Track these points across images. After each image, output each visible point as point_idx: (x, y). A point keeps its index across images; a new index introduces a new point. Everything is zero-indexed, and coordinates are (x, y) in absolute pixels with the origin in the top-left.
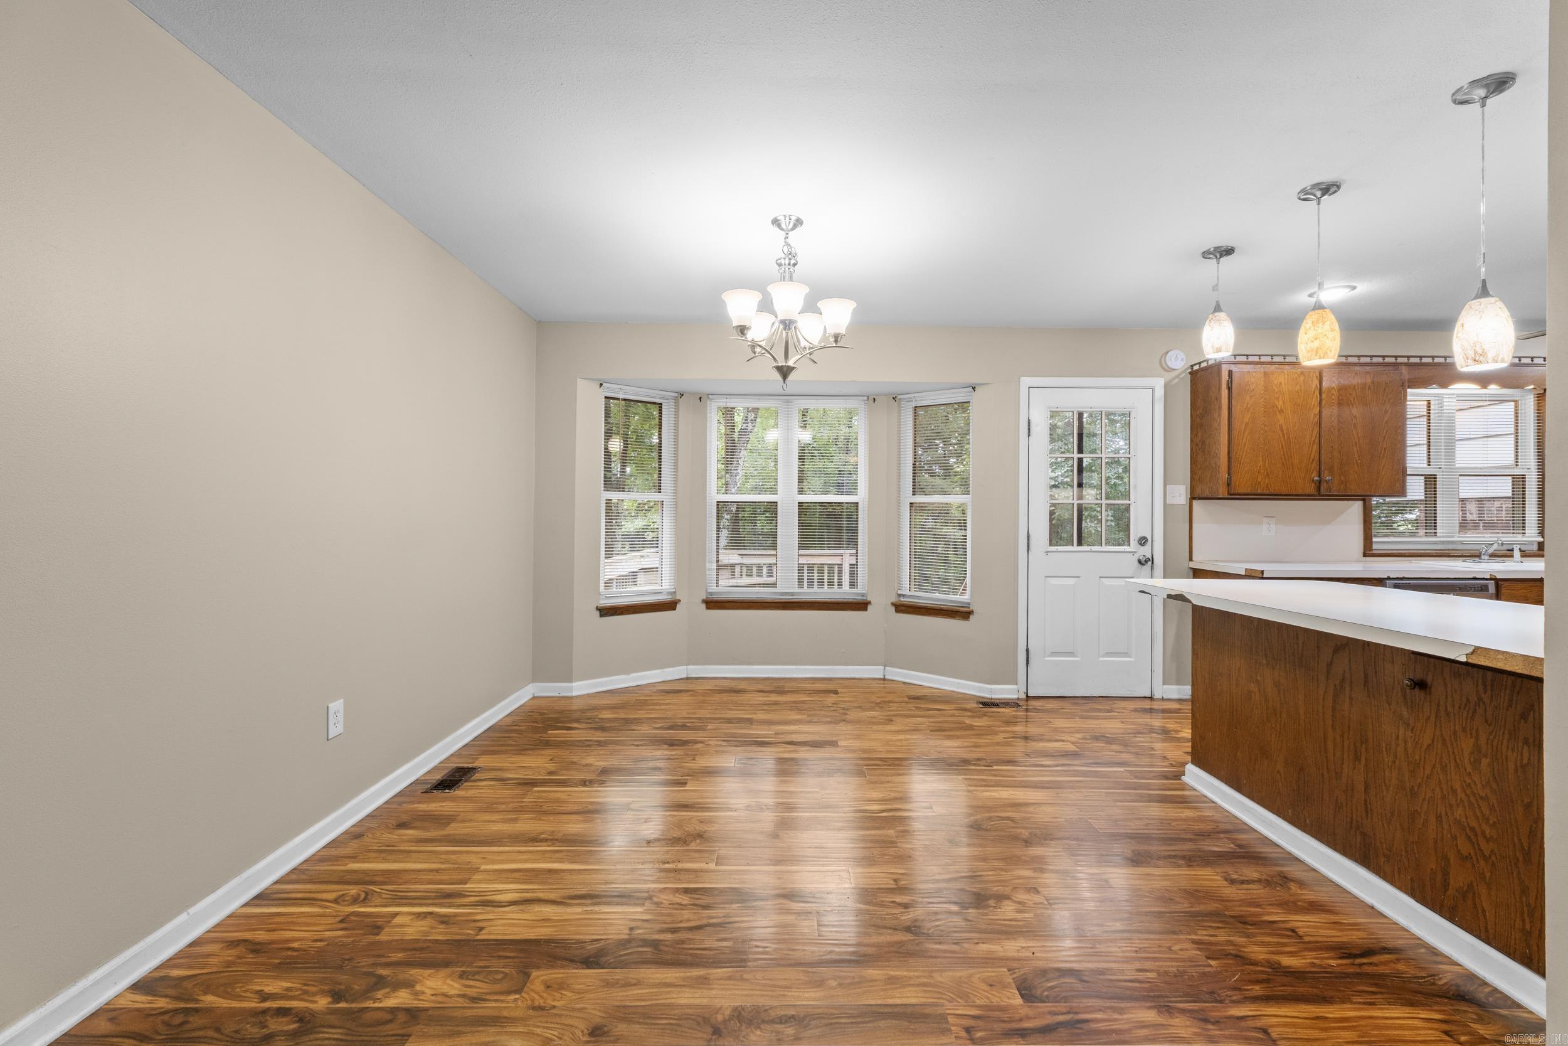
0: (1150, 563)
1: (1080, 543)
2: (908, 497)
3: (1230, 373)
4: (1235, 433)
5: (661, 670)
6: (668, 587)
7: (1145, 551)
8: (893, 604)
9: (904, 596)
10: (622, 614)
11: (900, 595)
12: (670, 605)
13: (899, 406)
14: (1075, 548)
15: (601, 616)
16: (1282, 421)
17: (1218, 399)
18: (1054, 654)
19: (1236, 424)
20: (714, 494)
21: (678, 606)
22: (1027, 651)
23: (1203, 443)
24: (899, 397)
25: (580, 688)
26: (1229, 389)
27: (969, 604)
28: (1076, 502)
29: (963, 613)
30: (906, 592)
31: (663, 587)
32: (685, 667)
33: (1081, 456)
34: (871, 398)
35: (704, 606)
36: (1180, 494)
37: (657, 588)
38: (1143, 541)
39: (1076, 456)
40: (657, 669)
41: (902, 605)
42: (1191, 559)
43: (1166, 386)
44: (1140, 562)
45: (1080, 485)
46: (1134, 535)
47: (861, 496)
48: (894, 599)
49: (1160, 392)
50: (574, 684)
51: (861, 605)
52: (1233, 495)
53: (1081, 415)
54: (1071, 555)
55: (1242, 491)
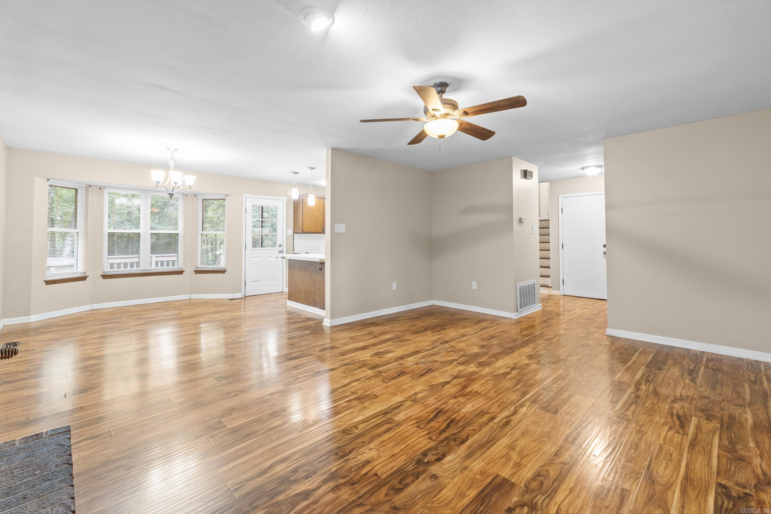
0: (282, 252)
1: (262, 247)
2: (200, 231)
3: (302, 198)
4: (304, 215)
5: (78, 308)
6: (81, 270)
7: (281, 249)
8: (194, 271)
9: (198, 268)
10: (58, 283)
11: (197, 267)
12: (84, 278)
13: (197, 199)
14: (261, 248)
15: (47, 284)
16: (315, 213)
17: (300, 206)
18: (254, 282)
19: (304, 213)
20: (107, 230)
21: (87, 279)
22: (245, 282)
23: (296, 217)
24: (197, 195)
25: (34, 318)
26: (302, 203)
27: (225, 268)
28: (261, 234)
29: (223, 272)
30: (200, 266)
31: (78, 271)
32: (90, 305)
33: (262, 220)
34: (185, 194)
35: (102, 277)
36: (291, 232)
37: (75, 271)
38: (280, 246)
39: (261, 220)
40: (76, 307)
41: (198, 271)
42: (293, 251)
43: (287, 200)
44: (279, 252)
45: (262, 227)
46: (278, 244)
47: (180, 230)
48: (195, 269)
49: (285, 202)
50: (31, 316)
51: (181, 272)
52: (303, 233)
53: (262, 207)
54: (259, 250)
55: (305, 231)
